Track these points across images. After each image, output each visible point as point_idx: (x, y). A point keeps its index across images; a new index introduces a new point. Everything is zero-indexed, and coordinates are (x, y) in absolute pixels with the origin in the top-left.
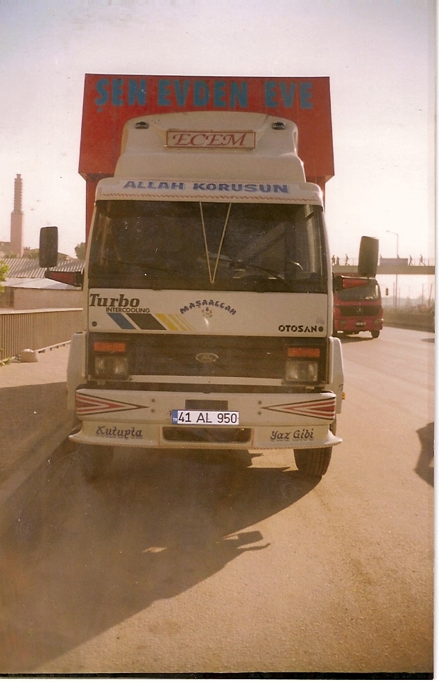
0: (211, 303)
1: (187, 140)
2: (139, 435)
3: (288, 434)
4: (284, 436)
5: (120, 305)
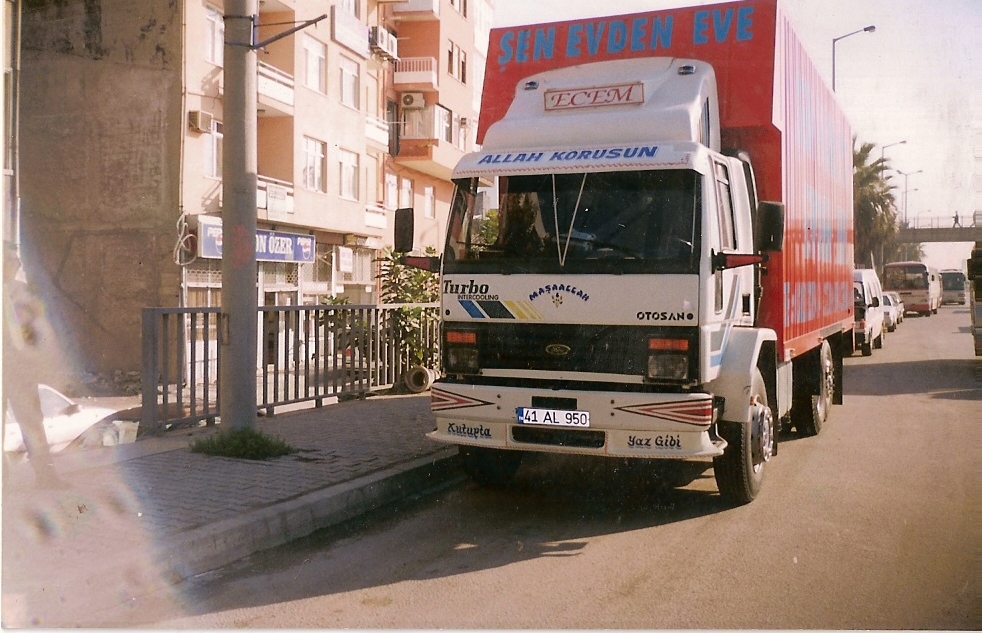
0: (562, 287)
1: (566, 100)
2: (487, 434)
3: (648, 440)
4: (644, 442)
5: (470, 291)
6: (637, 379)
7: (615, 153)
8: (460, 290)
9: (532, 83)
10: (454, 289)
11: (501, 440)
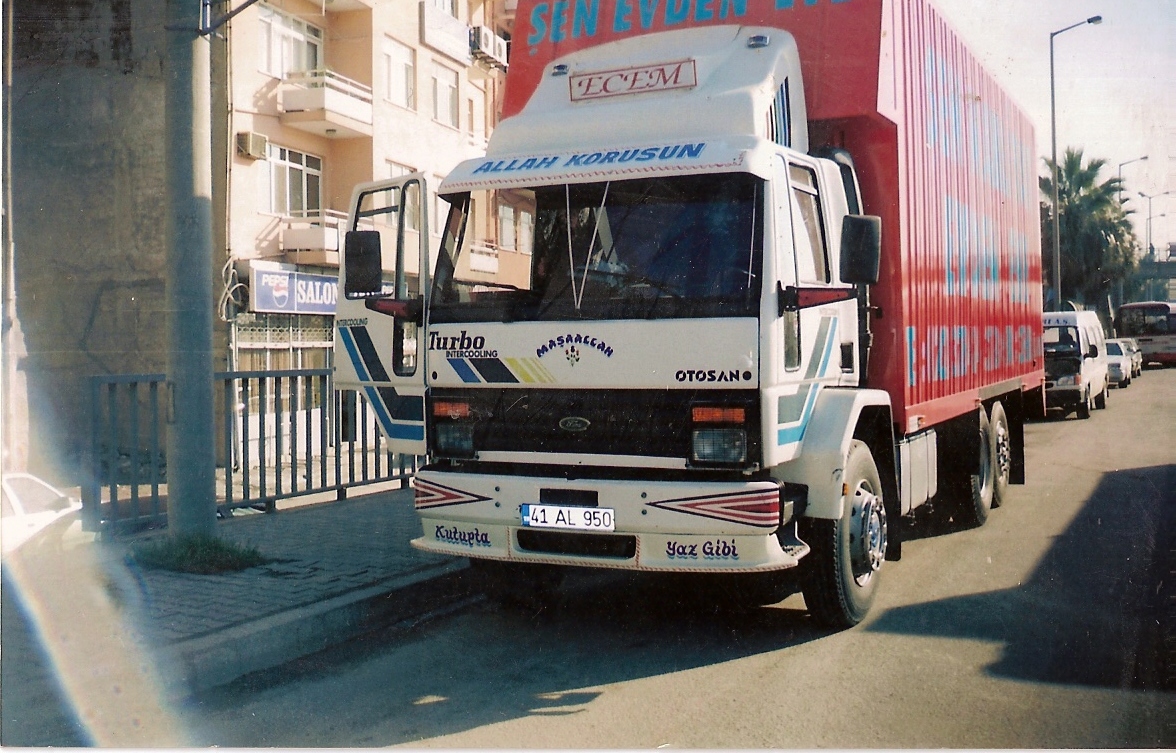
0: (579, 338)
1: (597, 85)
2: (485, 540)
3: (693, 548)
4: (688, 550)
5: (462, 346)
6: (678, 463)
7: (650, 154)
8: (449, 345)
9: (561, 67)
10: (442, 344)
11: (503, 549)
